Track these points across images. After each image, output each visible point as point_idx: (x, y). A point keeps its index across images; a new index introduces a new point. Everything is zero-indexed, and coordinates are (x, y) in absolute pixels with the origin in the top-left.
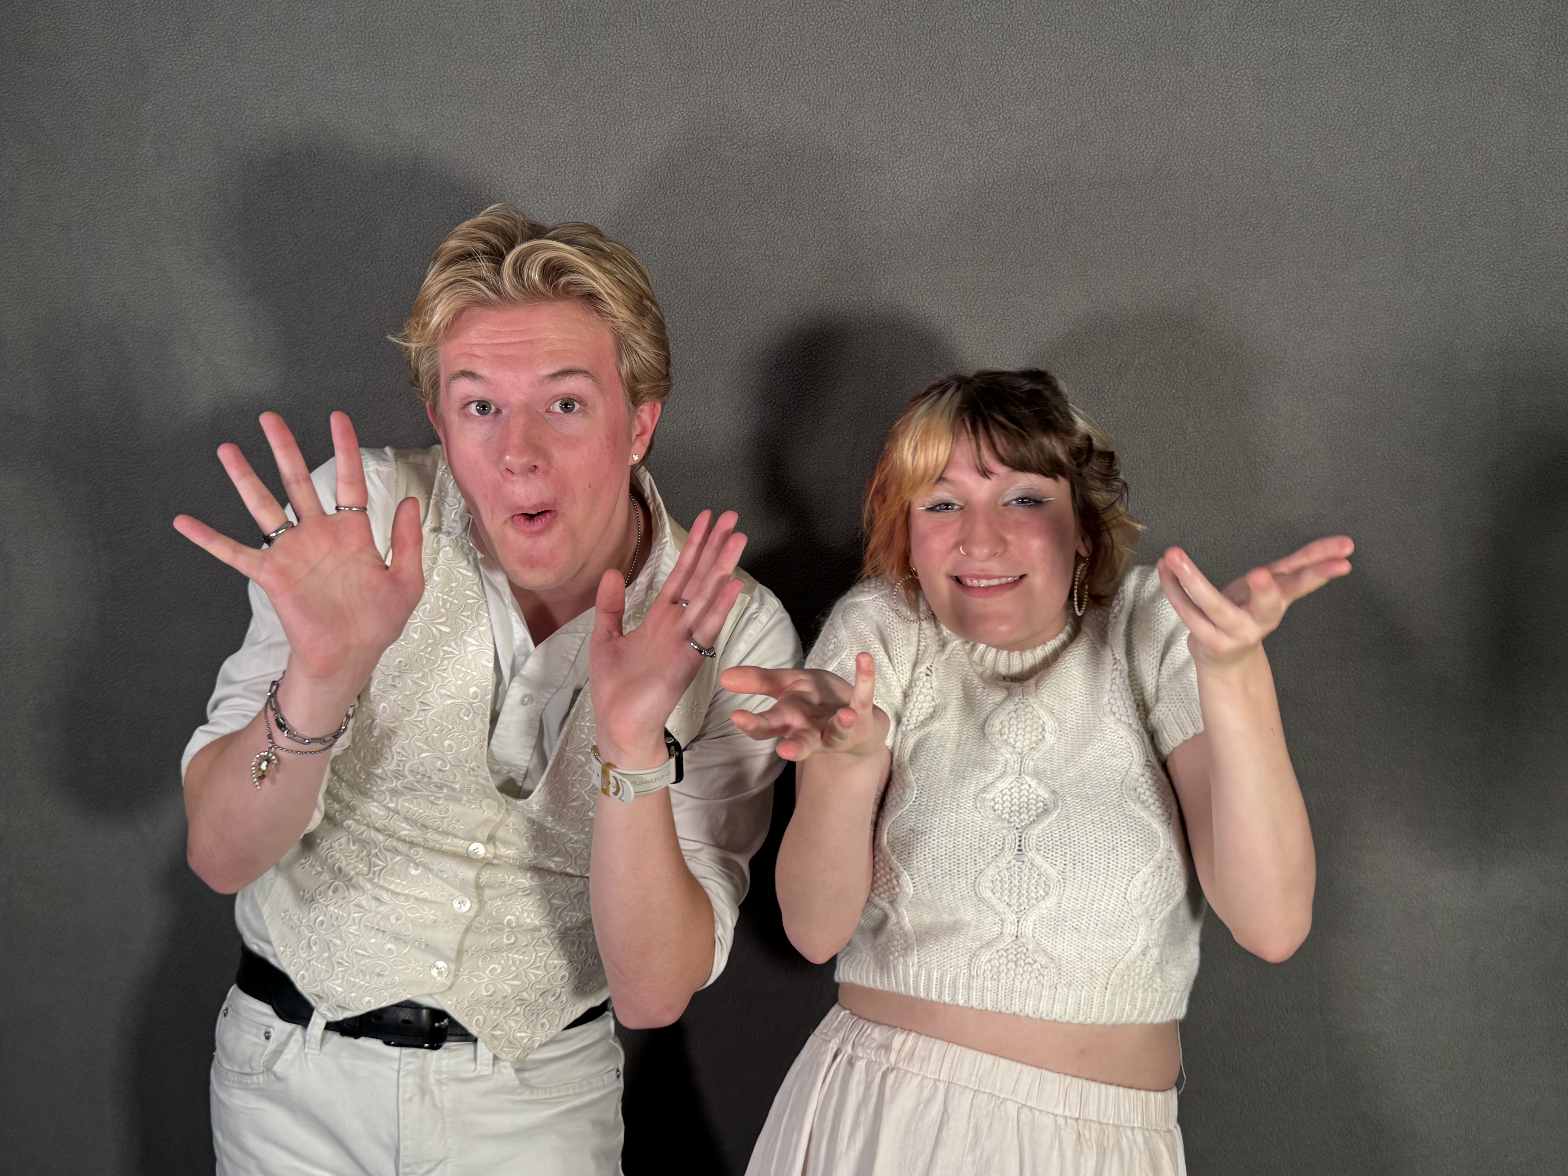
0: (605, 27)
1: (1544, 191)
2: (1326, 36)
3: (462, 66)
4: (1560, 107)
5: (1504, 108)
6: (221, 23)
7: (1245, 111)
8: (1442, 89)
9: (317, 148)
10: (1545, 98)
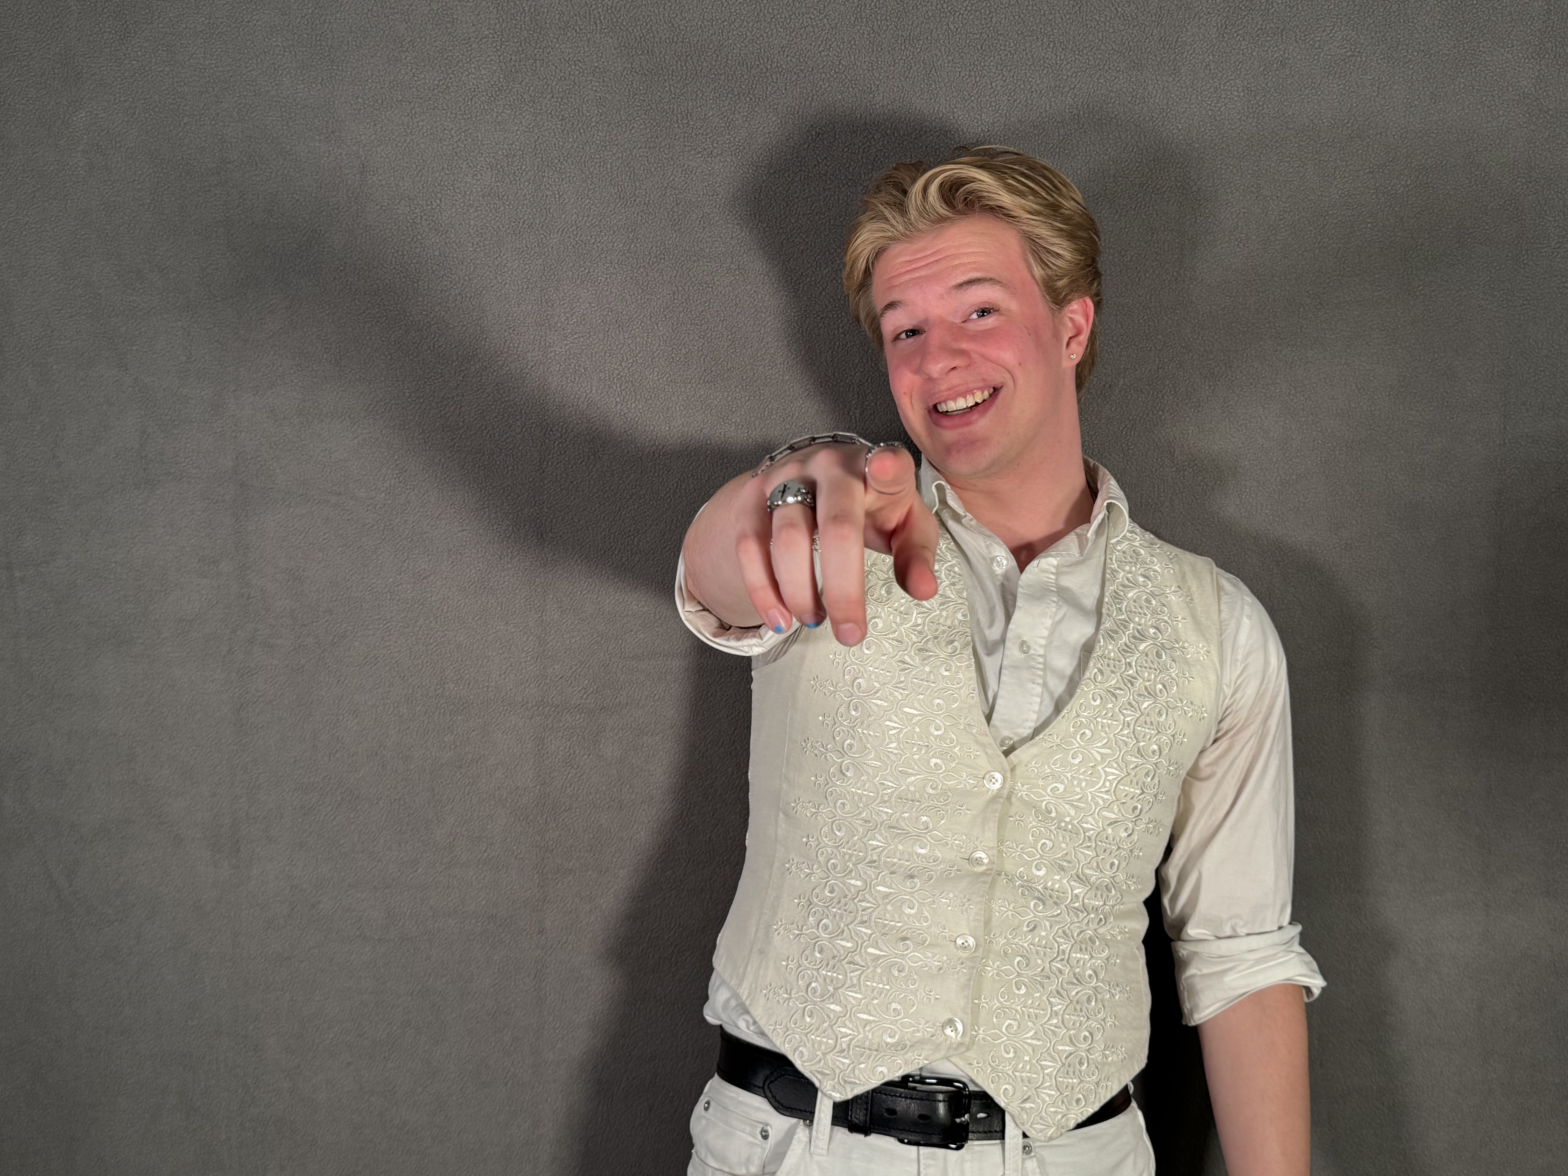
0: (564, 30)
1: (1546, 208)
2: (1319, 46)
3: (414, 70)
4: (1561, 122)
5: (1503, 122)
6: (160, 25)
7: (1235, 123)
8: (1439, 101)
9: (259, 156)
10: (1546, 112)
